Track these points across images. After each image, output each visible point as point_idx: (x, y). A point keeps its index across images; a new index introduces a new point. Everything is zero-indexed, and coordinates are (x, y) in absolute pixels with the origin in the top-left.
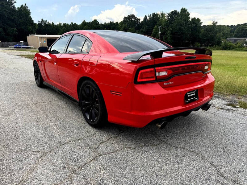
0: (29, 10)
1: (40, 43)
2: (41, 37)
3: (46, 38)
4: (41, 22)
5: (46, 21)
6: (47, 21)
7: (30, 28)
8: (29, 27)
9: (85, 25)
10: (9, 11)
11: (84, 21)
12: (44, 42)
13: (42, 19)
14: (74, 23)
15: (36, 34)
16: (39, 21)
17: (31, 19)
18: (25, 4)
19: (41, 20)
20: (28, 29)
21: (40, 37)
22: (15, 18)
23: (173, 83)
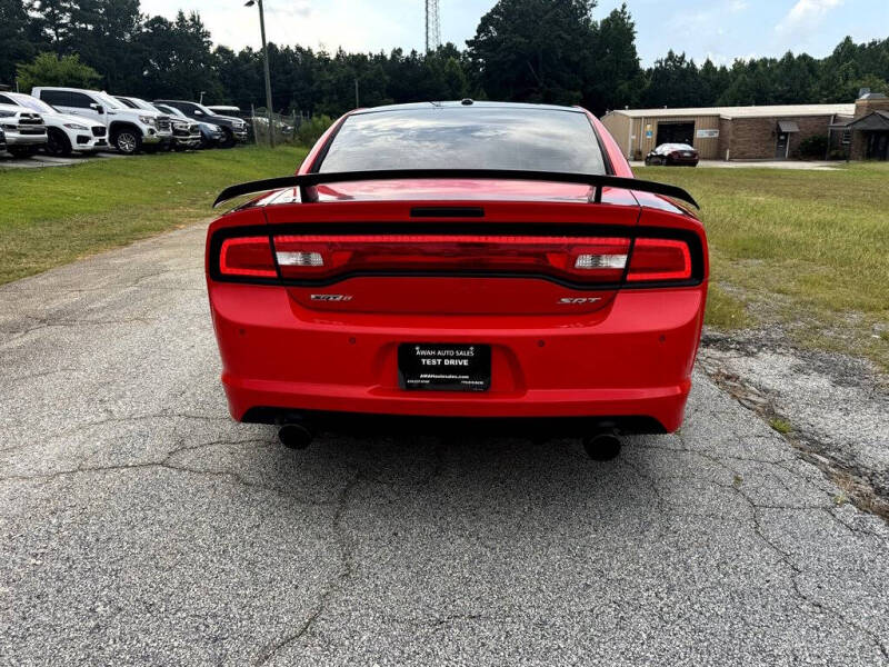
0: (633, 24)
1: (633, 141)
2: (641, 118)
3: (656, 121)
4: (667, 61)
5: (683, 57)
6: (688, 59)
7: (624, 86)
8: (621, 84)
9: (847, 59)
10: (569, 38)
11: (848, 39)
12: (648, 134)
13: (671, 53)
14: (795, 56)
15: (630, 108)
16: (660, 58)
17: (635, 54)
18: (624, 7)
19: (666, 56)
20: (617, 91)
21: (635, 118)
22: (585, 58)
23: (350, 298)
